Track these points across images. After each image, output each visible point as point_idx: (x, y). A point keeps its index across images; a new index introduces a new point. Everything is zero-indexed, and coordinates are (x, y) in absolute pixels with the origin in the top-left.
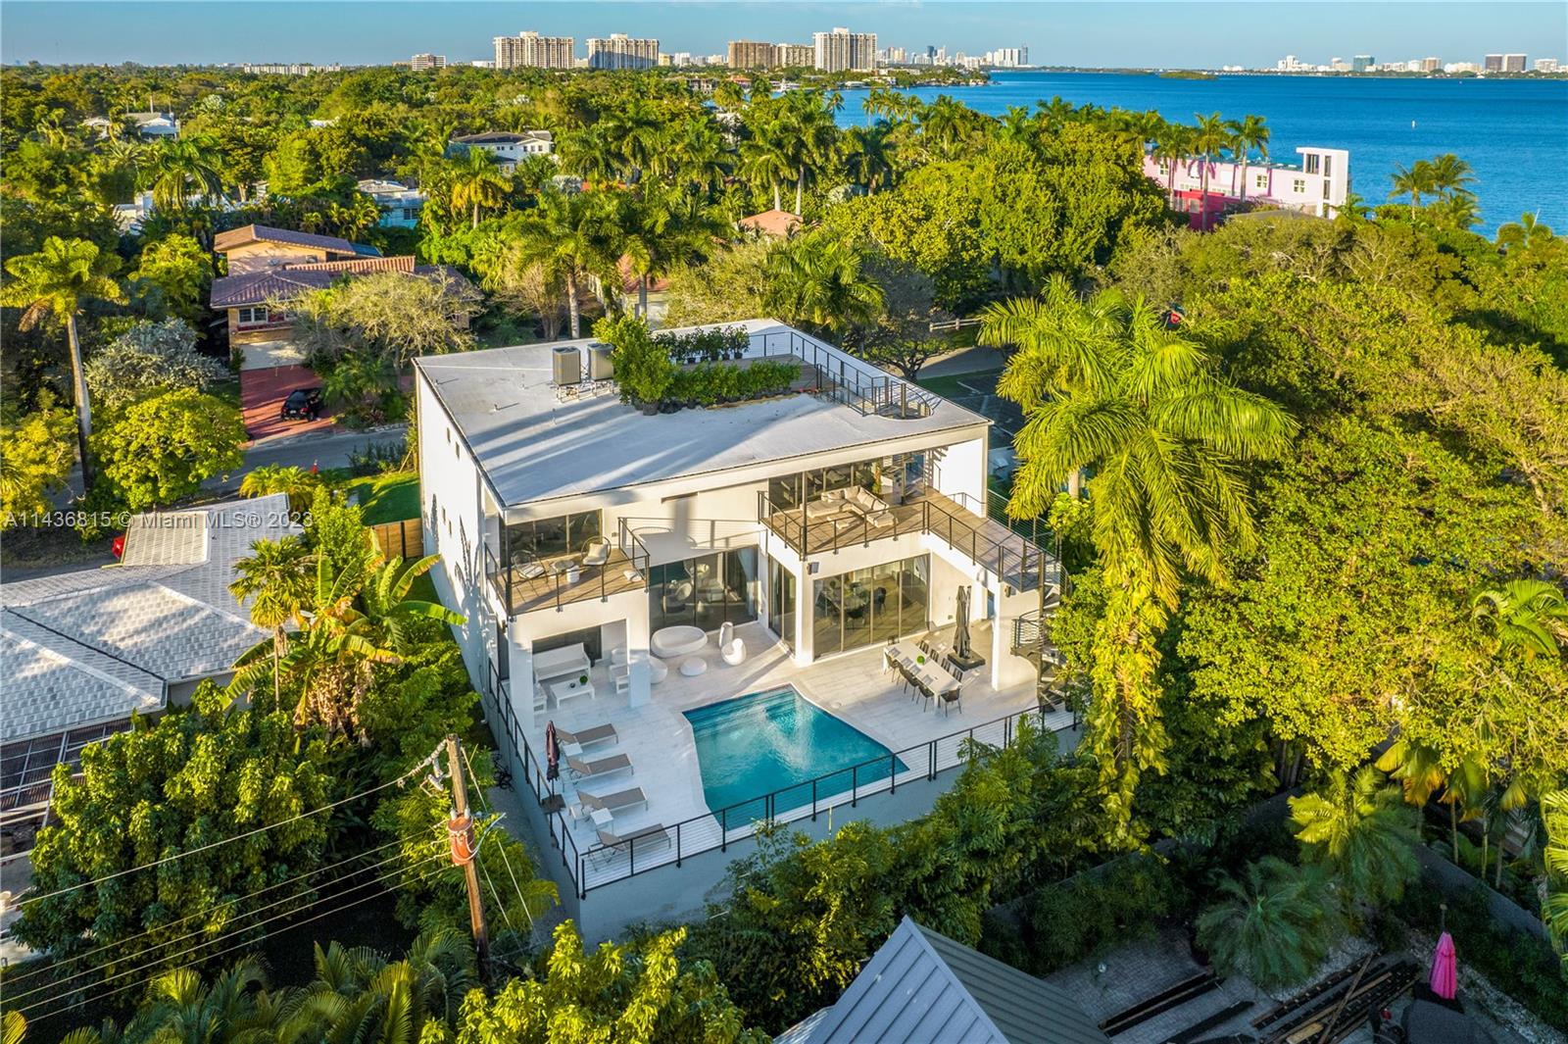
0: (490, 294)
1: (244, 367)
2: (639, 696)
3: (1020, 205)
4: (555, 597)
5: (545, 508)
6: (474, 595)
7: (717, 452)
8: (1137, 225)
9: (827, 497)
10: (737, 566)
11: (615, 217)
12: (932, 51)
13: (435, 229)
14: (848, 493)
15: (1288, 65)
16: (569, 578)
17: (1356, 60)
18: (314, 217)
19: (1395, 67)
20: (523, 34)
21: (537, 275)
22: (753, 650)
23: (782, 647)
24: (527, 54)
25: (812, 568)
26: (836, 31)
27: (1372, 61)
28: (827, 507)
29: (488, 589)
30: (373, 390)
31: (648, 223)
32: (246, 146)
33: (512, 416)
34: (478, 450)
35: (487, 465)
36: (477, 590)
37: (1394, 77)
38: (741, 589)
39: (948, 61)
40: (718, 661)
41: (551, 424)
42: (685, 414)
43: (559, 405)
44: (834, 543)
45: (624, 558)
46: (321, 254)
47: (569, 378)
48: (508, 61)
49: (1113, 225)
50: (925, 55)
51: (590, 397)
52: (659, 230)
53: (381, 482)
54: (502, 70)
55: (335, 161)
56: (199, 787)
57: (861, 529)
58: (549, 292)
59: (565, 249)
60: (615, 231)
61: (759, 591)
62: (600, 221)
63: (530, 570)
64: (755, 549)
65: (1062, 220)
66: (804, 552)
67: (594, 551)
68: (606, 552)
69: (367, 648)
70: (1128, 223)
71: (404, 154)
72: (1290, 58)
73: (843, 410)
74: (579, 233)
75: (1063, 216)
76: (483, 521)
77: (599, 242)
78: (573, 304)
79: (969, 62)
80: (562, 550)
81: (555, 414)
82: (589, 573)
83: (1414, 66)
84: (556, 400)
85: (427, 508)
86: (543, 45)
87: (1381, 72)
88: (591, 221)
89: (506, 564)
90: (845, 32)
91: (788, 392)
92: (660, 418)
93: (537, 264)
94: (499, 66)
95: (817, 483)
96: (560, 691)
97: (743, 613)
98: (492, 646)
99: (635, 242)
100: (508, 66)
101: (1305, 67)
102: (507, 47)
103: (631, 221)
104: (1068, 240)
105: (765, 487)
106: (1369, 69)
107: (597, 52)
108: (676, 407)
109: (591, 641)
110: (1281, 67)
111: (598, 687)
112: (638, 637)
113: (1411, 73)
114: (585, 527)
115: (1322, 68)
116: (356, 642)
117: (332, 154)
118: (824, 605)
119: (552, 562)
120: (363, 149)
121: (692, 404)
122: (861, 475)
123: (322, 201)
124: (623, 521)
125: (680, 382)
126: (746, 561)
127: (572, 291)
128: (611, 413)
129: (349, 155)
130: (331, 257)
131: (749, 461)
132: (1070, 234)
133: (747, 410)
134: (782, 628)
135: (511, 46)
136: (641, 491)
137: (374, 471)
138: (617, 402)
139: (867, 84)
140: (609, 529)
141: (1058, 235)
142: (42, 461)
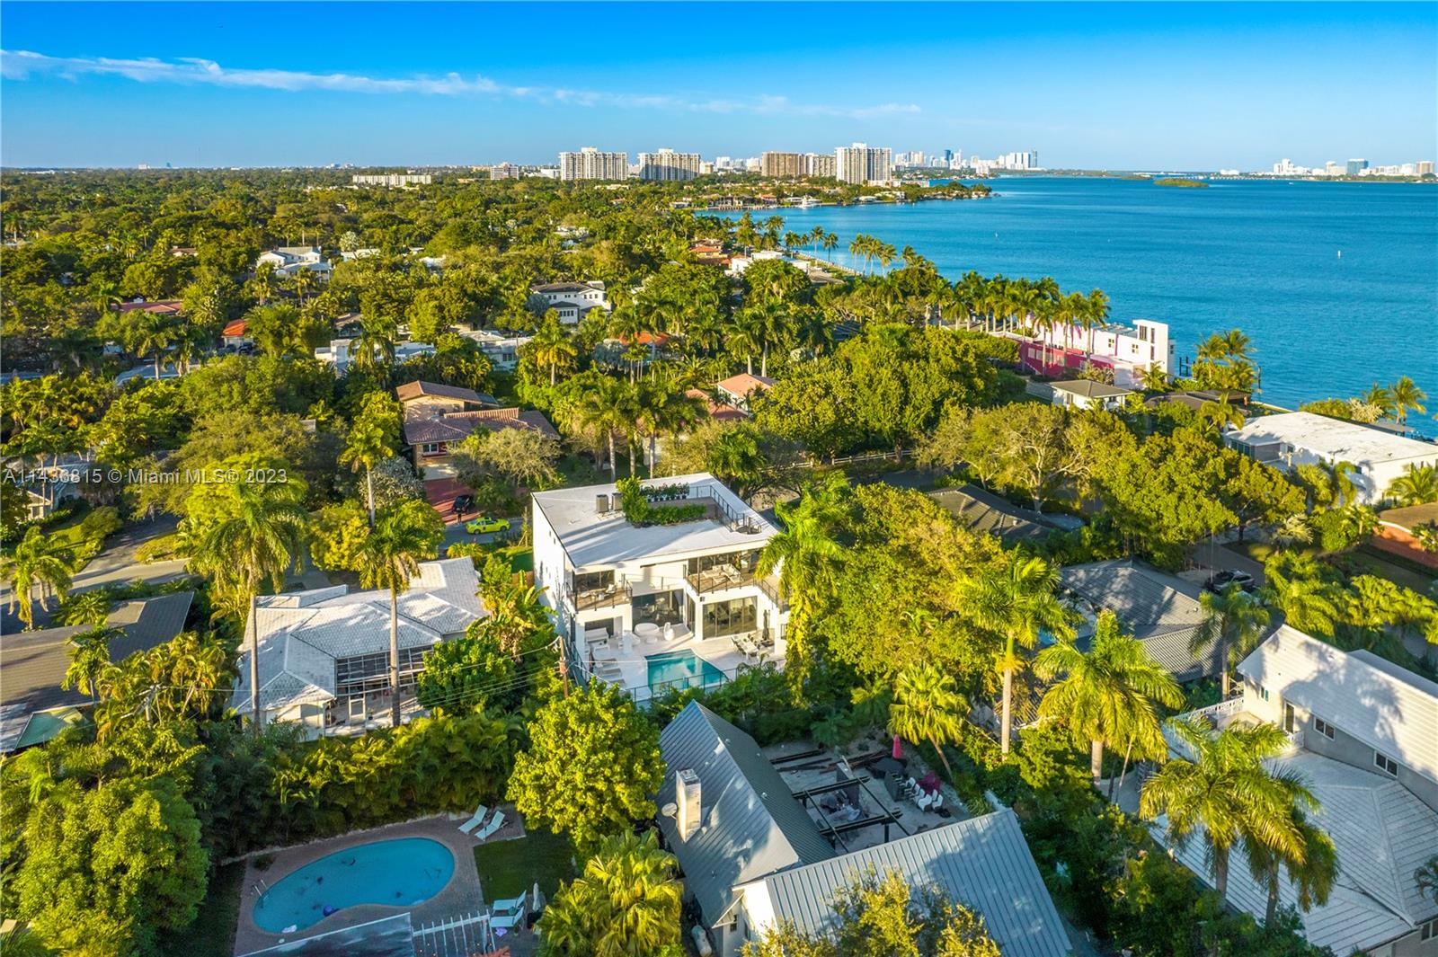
0: (564, 436)
1: (425, 478)
2: (627, 649)
3: (880, 390)
4: (594, 605)
5: (592, 568)
6: (561, 605)
7: (662, 546)
8: (953, 404)
9: (715, 568)
10: (676, 598)
11: (635, 398)
12: (949, 154)
13: (527, 378)
14: (725, 567)
15: (1285, 169)
16: (601, 597)
17: (1350, 163)
18: (450, 370)
19: (1389, 171)
20: (584, 150)
21: (593, 429)
22: (676, 636)
23: (691, 634)
24: (587, 167)
25: (702, 599)
26: (855, 146)
27: (1366, 164)
28: (715, 573)
29: (567, 602)
30: (502, 500)
31: (655, 401)
32: (394, 301)
33: (578, 527)
34: (564, 541)
35: (568, 549)
36: (562, 603)
37: (1385, 181)
38: (677, 610)
39: (964, 164)
40: (663, 638)
41: (594, 531)
42: (653, 528)
43: (598, 521)
44: (712, 589)
45: (623, 591)
46: (461, 404)
47: (603, 507)
48: (571, 173)
49: (937, 405)
50: (943, 159)
51: (612, 518)
52: (661, 405)
53: (511, 551)
54: (567, 182)
55: (454, 313)
56: (474, 659)
57: (726, 583)
58: (599, 442)
59: (608, 416)
60: (636, 407)
61: (684, 611)
62: (628, 400)
63: (584, 595)
64: (682, 591)
65: (905, 400)
66: (699, 592)
67: (611, 587)
68: (615, 588)
69: (522, 622)
70: (947, 402)
71: (501, 307)
72: (1285, 162)
73: (724, 529)
74: (615, 408)
75: (907, 397)
76: (566, 571)
77: (627, 412)
78: (611, 447)
79: (982, 167)
80: (598, 587)
81: (596, 526)
82: (609, 597)
83: (1406, 171)
84: (598, 519)
85: (537, 567)
86: (601, 159)
87: (1371, 177)
88: (622, 401)
89: (575, 591)
90: (863, 146)
91: (701, 519)
92: (642, 530)
93: (591, 425)
94: (563, 178)
95: (708, 563)
96: (596, 646)
97: (676, 620)
98: (568, 626)
99: (647, 413)
100: (571, 178)
101: (1300, 171)
102: (571, 162)
103: (646, 400)
104: (908, 413)
105: (687, 563)
106: (1363, 173)
107: (647, 166)
108: (649, 525)
109: (608, 625)
110: (1276, 172)
111: (612, 645)
112: (627, 624)
113: (1402, 178)
114: (607, 577)
115: (1317, 172)
116: (517, 619)
117: (452, 307)
118: (710, 617)
119: (593, 592)
120: (472, 303)
121: (657, 524)
122: (731, 558)
123: (454, 357)
124: (624, 576)
125: (651, 513)
126: (678, 596)
127: (611, 440)
128: (620, 526)
129: (464, 308)
130: (468, 407)
131: (675, 552)
132: (909, 409)
133: (681, 527)
134: (691, 628)
135: (574, 161)
136: (626, 563)
137: (505, 545)
138: (624, 521)
139: (879, 198)
140: (617, 578)
141: (902, 410)
142: (359, 536)
